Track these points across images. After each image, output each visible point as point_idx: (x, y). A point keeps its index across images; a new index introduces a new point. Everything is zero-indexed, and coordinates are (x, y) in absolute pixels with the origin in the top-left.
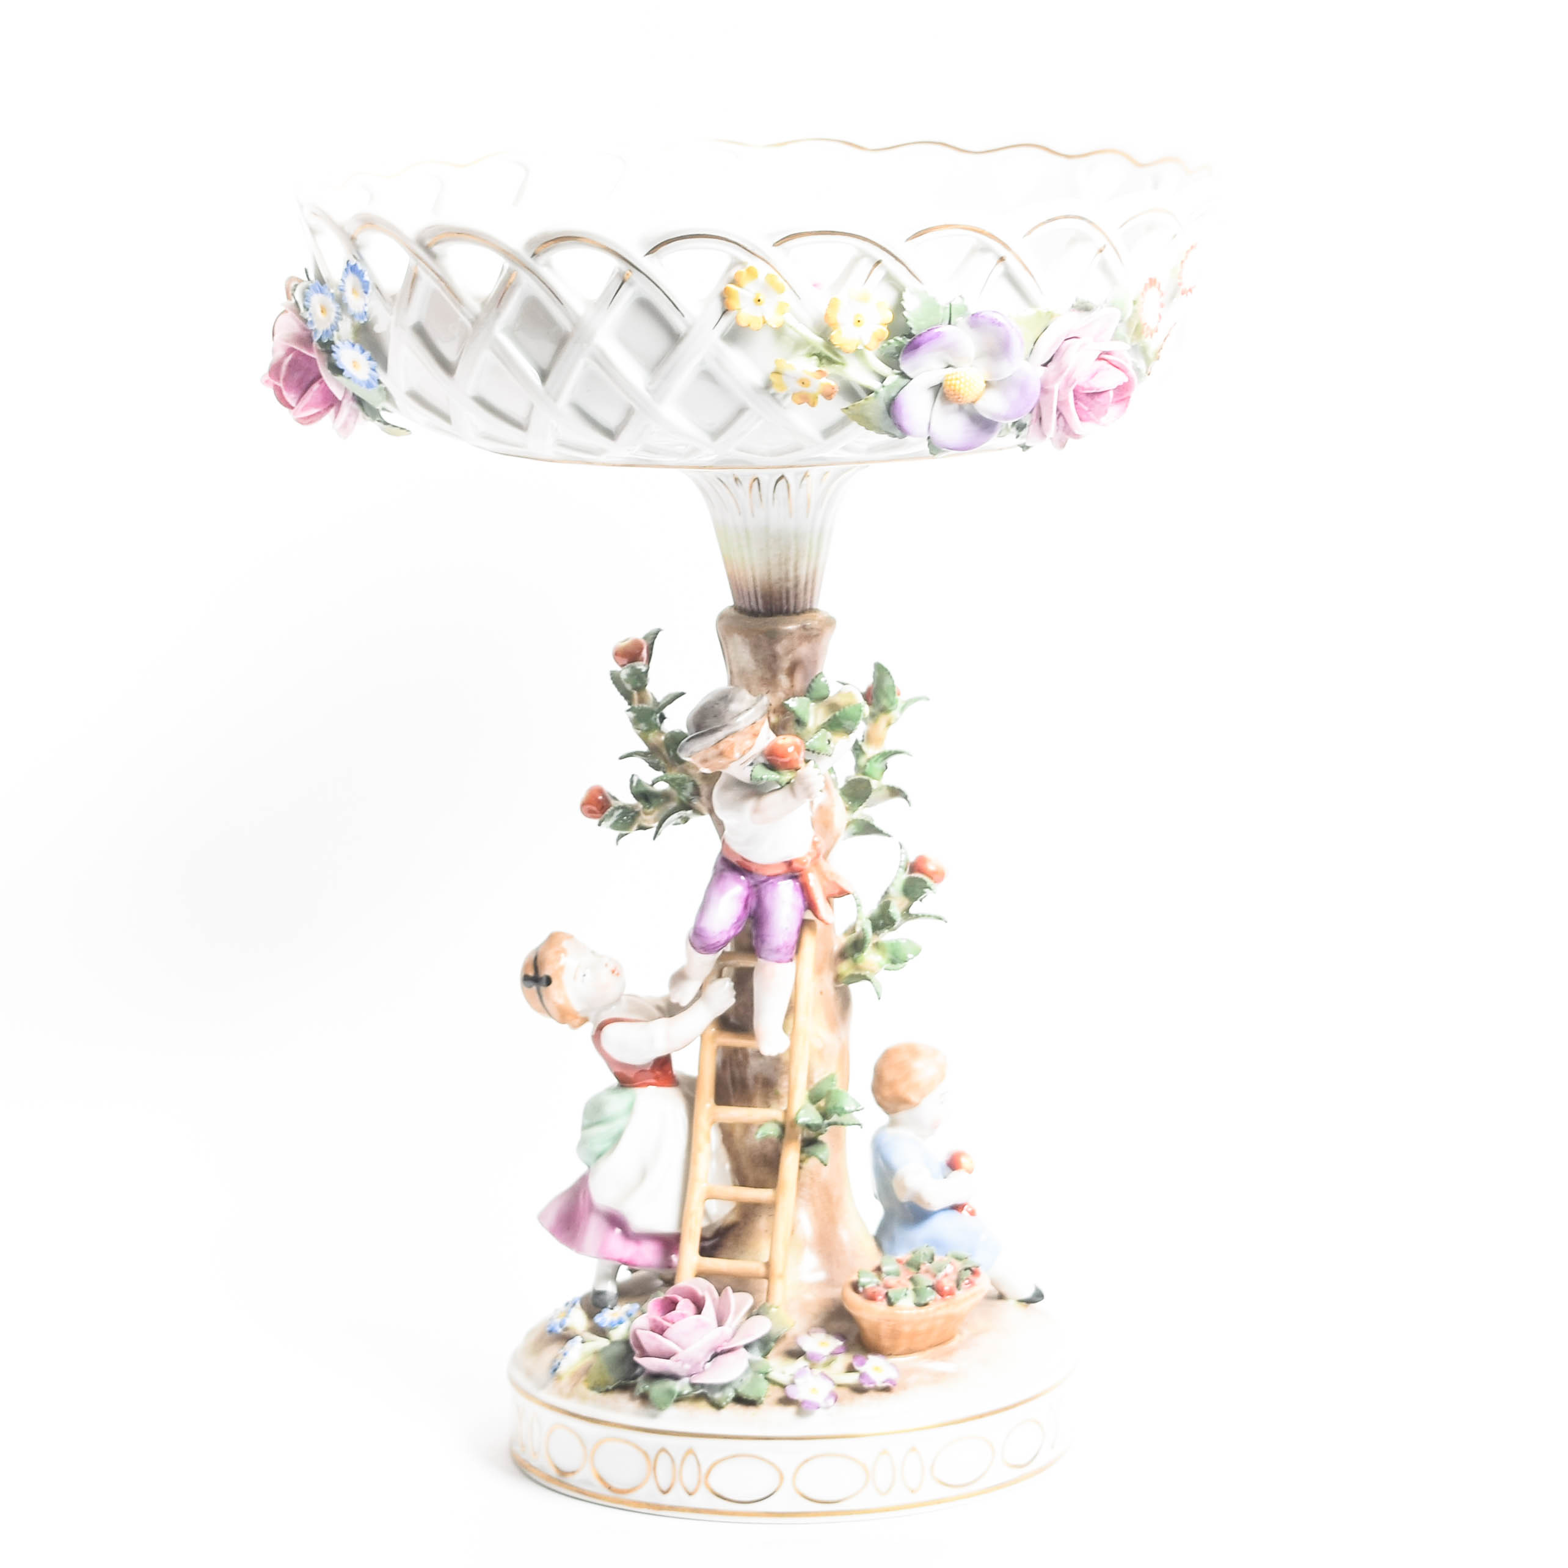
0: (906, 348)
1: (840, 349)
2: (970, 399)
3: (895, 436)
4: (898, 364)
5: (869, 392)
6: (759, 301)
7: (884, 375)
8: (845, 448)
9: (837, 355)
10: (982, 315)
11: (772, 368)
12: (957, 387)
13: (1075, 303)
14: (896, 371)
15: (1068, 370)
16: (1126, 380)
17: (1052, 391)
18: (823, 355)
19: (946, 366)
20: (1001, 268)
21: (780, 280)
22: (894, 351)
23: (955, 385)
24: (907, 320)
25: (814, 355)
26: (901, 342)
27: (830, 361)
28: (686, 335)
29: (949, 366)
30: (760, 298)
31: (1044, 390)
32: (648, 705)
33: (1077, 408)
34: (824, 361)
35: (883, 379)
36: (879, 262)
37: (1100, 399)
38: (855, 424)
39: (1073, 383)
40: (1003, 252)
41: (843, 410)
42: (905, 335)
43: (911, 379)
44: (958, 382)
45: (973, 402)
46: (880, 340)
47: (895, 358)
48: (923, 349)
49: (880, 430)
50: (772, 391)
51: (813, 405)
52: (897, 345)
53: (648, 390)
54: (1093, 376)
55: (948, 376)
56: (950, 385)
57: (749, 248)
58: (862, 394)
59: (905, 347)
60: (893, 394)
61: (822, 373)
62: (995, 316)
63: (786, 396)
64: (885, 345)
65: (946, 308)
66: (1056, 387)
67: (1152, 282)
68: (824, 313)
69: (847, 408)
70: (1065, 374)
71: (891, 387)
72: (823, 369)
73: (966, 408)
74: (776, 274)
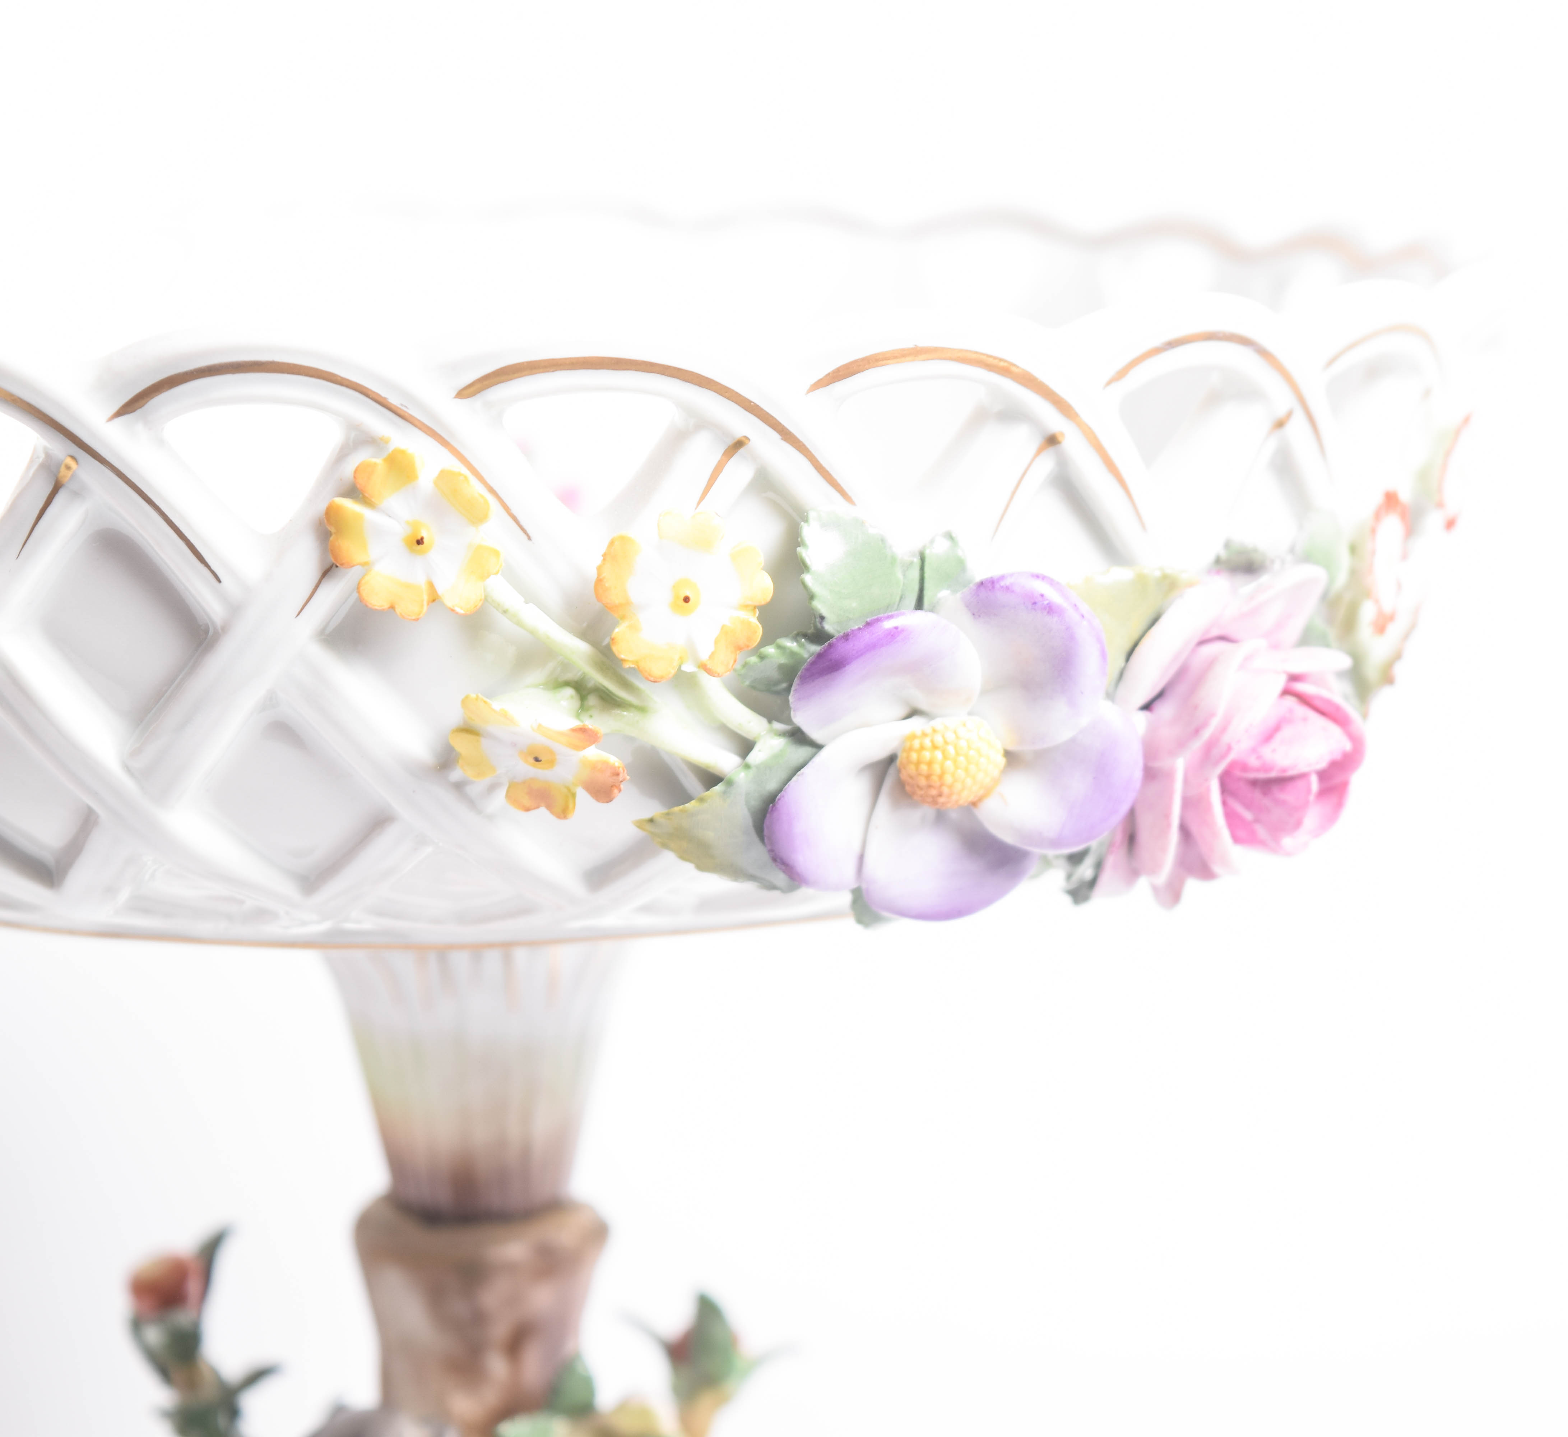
0: (807, 670)
1: (636, 671)
2: (966, 797)
3: (772, 887)
4: (786, 707)
5: (711, 779)
6: (420, 542)
7: (750, 736)
8: (647, 909)
9: (626, 684)
10: (1002, 583)
11: (454, 716)
12: (937, 769)
13: (1223, 554)
14: (778, 726)
15: (1215, 723)
16: (1348, 746)
17: (1169, 775)
18: (590, 684)
19: (904, 711)
20: (1046, 464)
21: (476, 488)
22: (775, 675)
23: (930, 764)
24: (812, 597)
25: (567, 684)
26: (792, 654)
27: (609, 701)
28: (225, 629)
29: (914, 713)
30: (424, 533)
31: (1150, 774)
32: (208, 1393)
33: (1231, 816)
34: (592, 700)
35: (745, 746)
36: (739, 444)
37: (1288, 795)
38: (668, 859)
39: (1223, 757)
40: (1055, 422)
41: (640, 824)
42: (805, 636)
43: (818, 747)
44: (939, 755)
45: (974, 804)
46: (739, 648)
47: (778, 693)
48: (852, 671)
49: (736, 872)
50: (456, 775)
51: (563, 813)
52: (783, 660)
53: (128, 769)
54: (1268, 737)
55: (913, 737)
56: (918, 763)
57: (394, 400)
58: (692, 783)
59: (805, 666)
60: (772, 785)
61: (587, 736)
62: (1040, 587)
63: (492, 788)
64: (754, 659)
65: (910, 565)
66: (1180, 765)
67: (1391, 500)
68: (593, 574)
69: (651, 821)
70: (1206, 734)
71: (765, 768)
72: (589, 723)
73: (954, 815)
74: (465, 471)
